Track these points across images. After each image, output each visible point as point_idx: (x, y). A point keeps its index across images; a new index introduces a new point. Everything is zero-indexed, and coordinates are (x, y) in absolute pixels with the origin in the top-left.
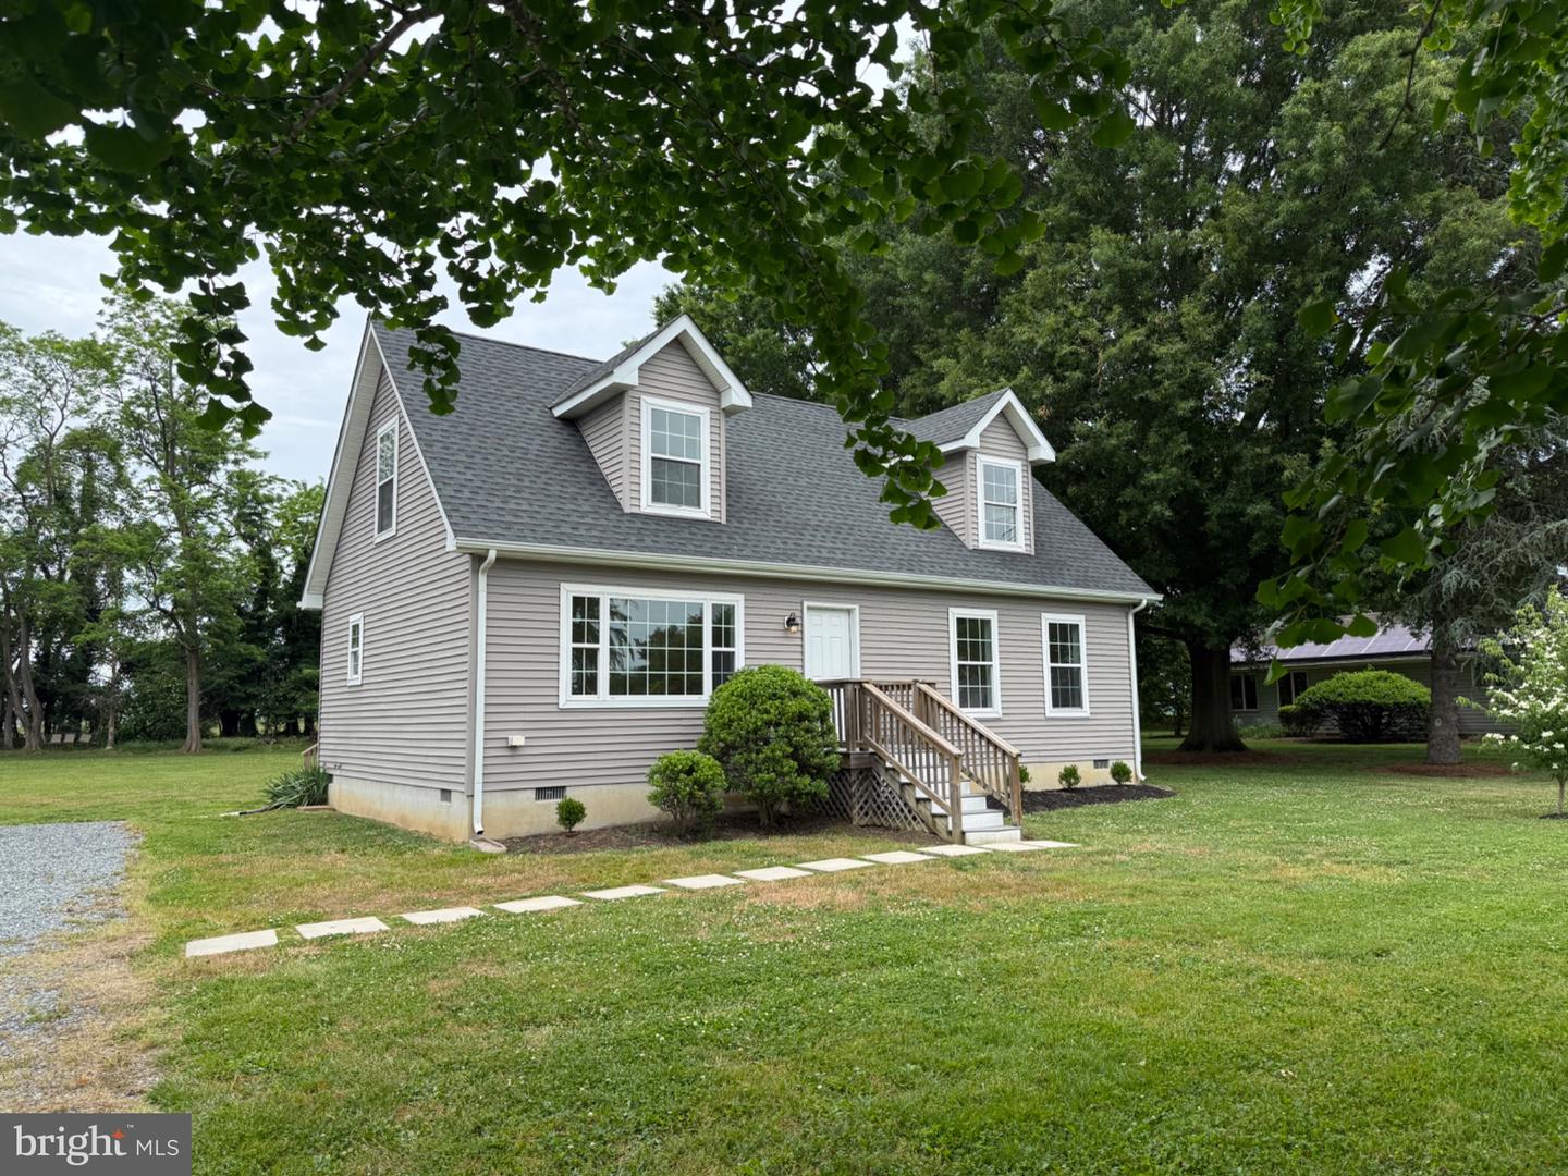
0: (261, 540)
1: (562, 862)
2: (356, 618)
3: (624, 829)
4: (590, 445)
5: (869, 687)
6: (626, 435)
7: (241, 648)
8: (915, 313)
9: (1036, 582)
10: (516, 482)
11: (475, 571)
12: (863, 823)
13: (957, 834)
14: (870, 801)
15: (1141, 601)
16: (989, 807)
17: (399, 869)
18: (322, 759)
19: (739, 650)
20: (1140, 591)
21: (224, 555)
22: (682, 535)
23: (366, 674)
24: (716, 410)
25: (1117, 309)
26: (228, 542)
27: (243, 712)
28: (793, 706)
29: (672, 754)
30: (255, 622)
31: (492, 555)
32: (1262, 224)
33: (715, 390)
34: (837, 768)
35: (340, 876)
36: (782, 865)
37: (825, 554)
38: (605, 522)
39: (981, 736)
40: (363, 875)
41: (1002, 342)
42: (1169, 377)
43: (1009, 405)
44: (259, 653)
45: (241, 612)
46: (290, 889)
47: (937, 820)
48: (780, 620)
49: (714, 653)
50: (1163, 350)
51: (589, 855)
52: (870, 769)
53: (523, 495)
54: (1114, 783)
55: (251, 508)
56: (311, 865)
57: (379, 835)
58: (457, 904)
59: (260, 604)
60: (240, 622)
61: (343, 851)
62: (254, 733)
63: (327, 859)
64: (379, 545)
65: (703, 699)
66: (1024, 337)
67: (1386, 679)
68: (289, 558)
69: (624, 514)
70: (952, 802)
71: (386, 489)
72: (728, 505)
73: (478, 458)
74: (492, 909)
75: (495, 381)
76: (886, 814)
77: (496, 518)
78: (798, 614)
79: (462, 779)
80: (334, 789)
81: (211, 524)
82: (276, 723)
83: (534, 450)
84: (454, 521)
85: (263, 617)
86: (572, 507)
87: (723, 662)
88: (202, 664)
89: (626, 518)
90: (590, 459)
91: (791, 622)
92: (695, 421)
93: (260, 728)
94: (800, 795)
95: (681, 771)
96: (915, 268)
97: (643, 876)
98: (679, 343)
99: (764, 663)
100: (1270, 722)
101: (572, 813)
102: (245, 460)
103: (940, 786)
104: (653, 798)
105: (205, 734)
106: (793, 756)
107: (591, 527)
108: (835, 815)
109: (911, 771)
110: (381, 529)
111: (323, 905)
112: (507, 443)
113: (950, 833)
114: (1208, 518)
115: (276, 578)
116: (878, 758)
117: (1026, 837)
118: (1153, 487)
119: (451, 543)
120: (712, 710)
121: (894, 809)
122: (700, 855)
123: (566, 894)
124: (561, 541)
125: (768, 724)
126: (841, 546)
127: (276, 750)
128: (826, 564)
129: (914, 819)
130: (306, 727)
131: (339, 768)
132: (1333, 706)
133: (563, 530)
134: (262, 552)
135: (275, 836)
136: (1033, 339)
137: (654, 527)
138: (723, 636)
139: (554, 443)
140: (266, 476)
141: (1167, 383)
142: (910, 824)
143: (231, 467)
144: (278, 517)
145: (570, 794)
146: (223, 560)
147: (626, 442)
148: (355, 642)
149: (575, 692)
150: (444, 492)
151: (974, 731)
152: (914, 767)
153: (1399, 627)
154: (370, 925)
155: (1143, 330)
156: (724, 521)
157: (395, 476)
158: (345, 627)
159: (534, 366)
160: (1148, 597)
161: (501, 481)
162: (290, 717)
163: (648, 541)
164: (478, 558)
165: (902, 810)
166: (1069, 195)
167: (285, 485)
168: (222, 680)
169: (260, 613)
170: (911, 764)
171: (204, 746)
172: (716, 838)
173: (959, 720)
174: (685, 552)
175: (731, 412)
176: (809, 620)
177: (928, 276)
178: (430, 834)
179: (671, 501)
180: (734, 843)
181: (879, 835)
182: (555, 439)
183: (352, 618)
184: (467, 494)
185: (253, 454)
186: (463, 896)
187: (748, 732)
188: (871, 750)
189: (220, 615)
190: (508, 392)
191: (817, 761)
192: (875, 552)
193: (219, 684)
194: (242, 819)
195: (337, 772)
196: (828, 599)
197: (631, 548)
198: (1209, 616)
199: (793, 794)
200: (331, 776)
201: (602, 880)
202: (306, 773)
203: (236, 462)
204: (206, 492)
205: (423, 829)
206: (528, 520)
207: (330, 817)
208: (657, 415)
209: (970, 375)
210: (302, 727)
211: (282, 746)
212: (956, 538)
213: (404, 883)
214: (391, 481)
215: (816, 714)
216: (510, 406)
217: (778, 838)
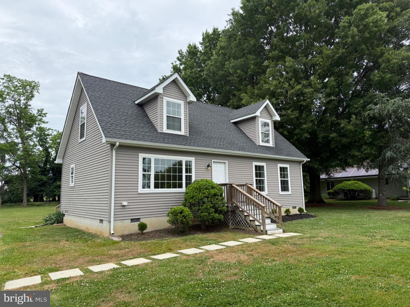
0: (46, 146)
1: (141, 244)
2: (73, 166)
3: (159, 231)
4: (147, 112)
5: (234, 185)
6: (159, 109)
7: (39, 177)
8: (235, 82)
9: (277, 155)
10: (125, 122)
11: (112, 149)
12: (232, 228)
13: (264, 231)
14: (234, 221)
15: (304, 160)
16: (272, 222)
17: (86, 248)
18: (61, 209)
19: (193, 174)
20: (304, 158)
21: (35, 150)
22: (176, 139)
23: (76, 183)
24: (185, 102)
25: (293, 79)
26: (36, 147)
27: (40, 195)
28: (213, 191)
29: (175, 207)
30: (44, 169)
31: (117, 144)
32: (333, 56)
33: (185, 96)
34: (226, 211)
35: (66, 251)
36: (214, 244)
37: (218, 146)
38: (153, 135)
39: (269, 200)
40: (74, 250)
41: (260, 89)
42: (309, 98)
43: (268, 104)
44: (44, 178)
45: (40, 167)
46: (48, 256)
47: (258, 227)
48: (205, 165)
49: (186, 175)
50: (307, 90)
51: (150, 241)
52: (234, 211)
53: (127, 126)
54: (299, 213)
55: (43, 137)
56: (56, 246)
57: (79, 234)
58: (107, 262)
59: (45, 164)
60: (39, 169)
61: (67, 240)
62: (43, 201)
63: (62, 244)
64: (80, 143)
65: (184, 189)
66: (267, 87)
67: (357, 183)
68: (54, 152)
69: (158, 133)
70: (262, 221)
71: (83, 126)
72: (189, 131)
73: (112, 115)
74: (120, 264)
75: (117, 93)
76: (240, 225)
77: (119, 133)
78: (210, 164)
79: (107, 216)
80: (65, 218)
81: (31, 142)
82: (49, 198)
83: (130, 113)
84: (105, 133)
85: (46, 168)
86: (142, 130)
87: (189, 178)
88: (28, 181)
89: (159, 134)
90: (147, 116)
91: (208, 166)
92: (179, 105)
93: (45, 199)
94: (215, 220)
95: (178, 213)
96: (234, 69)
97: (170, 249)
98: (175, 82)
99: (202, 178)
100: (325, 195)
101: (143, 227)
102: (41, 124)
103: (258, 216)
104: (169, 221)
105: (28, 201)
106: (213, 207)
107: (148, 136)
108: (223, 225)
109: (248, 211)
110: (81, 138)
111: (59, 263)
112: (121, 110)
113: (262, 231)
114: (319, 138)
115: (50, 157)
116: (237, 207)
117: (284, 232)
118: (304, 129)
119: (104, 140)
120: (187, 193)
121: (242, 223)
122: (186, 241)
123: (145, 257)
124: (139, 140)
125: (205, 197)
126: (222, 143)
127: (49, 205)
128: (219, 149)
129: (249, 226)
130: (58, 199)
131: (67, 212)
132: (343, 190)
133: (140, 137)
134: (46, 150)
135: (45, 235)
136: (269, 88)
137: (167, 137)
138: (189, 170)
139: (135, 111)
140: (47, 128)
141: (308, 100)
142: (248, 228)
143: (37, 126)
144: (51, 140)
145: (143, 220)
146: (34, 152)
147: (159, 111)
148: (72, 173)
149: (143, 188)
150: (102, 124)
151: (266, 199)
152: (249, 210)
153: (362, 169)
154: (76, 272)
155: (301, 85)
156: (188, 136)
157: (86, 121)
158: (69, 168)
159: (129, 89)
160: (306, 159)
161: (120, 122)
162: (53, 196)
163: (166, 141)
164: (113, 145)
165: (245, 224)
166: (278, 48)
167: (53, 131)
168: (34, 186)
169: (45, 167)
170: (248, 209)
171: (28, 205)
172: (189, 234)
173: (261, 195)
174: (177, 144)
175: (190, 103)
176: (214, 166)
177: (238, 71)
178: (96, 234)
179: (172, 129)
180: (196, 236)
181: (239, 232)
182: (136, 110)
183: (71, 166)
184: (109, 125)
185: (44, 122)
186: (109, 259)
187: (199, 200)
188: (235, 205)
189: (33, 167)
190: (121, 96)
191: (220, 209)
192: (232, 145)
193: (33, 187)
194: (35, 229)
195: (66, 213)
196: (218, 159)
197: (161, 143)
198: (318, 165)
199: (213, 219)
200: (64, 215)
201: (156, 251)
202: (56, 214)
203: (39, 124)
204: (30, 133)
205: (94, 232)
206: (129, 134)
207: (63, 228)
208: (168, 103)
209: (251, 98)
210: (57, 199)
211: (51, 204)
212: (253, 142)
213: (89, 253)
214: (84, 123)
215: (219, 194)
216: (122, 100)
217: (209, 234)
